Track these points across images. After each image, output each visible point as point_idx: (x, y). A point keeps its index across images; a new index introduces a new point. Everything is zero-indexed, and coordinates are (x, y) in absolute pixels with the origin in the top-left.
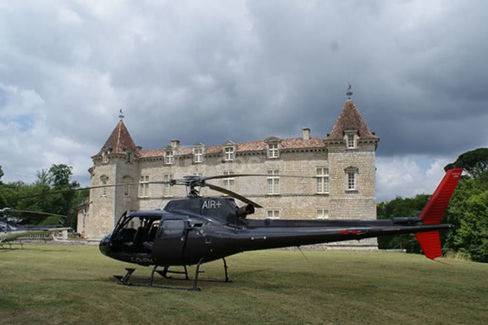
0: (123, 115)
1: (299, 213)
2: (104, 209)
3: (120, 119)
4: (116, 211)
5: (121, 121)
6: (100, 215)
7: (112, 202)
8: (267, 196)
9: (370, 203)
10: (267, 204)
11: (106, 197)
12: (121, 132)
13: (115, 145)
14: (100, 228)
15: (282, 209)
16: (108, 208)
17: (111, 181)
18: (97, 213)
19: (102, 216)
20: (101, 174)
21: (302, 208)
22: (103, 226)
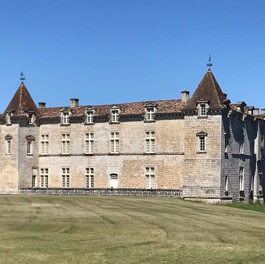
0: (24, 77)
1: (170, 170)
2: (10, 166)
3: (21, 81)
4: (19, 168)
5: (22, 83)
6: (6, 171)
7: (15, 159)
8: (145, 154)
9: (216, 163)
10: (145, 161)
11: (10, 155)
12: (22, 94)
13: (17, 107)
14: (6, 183)
15: (157, 167)
16: (13, 165)
17: (15, 141)
18: (3, 169)
19: (8, 172)
20: (6, 134)
21: (173, 165)
22: (8, 181)
